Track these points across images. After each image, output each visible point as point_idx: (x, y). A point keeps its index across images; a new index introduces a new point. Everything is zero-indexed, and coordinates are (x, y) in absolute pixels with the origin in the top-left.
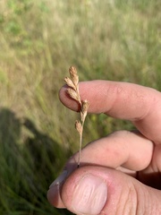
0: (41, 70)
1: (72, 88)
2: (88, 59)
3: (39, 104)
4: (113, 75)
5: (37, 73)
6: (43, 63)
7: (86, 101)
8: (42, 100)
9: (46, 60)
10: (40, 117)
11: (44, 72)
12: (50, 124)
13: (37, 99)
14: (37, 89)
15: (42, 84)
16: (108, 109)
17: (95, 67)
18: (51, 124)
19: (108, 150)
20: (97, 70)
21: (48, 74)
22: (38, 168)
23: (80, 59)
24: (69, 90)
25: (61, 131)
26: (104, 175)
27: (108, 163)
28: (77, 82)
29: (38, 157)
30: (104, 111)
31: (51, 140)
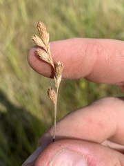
0: (13, 24)
1: (42, 48)
2: (75, 8)
3: (11, 68)
4: (108, 27)
5: (8, 28)
6: (15, 14)
7: (59, 63)
8: (15, 62)
9: (19, 11)
10: (14, 85)
11: (17, 26)
12: (26, 93)
13: (8, 62)
14: (8, 49)
15: (14, 42)
16: (88, 73)
17: (83, 18)
18: (28, 93)
19: (90, 121)
20: (87, 22)
21: (22, 29)
22: (13, 150)
23: (63, 9)
24: (38, 50)
25: (41, 102)
26: (84, 150)
27: (91, 137)
28: (47, 41)
29: (13, 136)
30: (84, 75)
31: (29, 114)
